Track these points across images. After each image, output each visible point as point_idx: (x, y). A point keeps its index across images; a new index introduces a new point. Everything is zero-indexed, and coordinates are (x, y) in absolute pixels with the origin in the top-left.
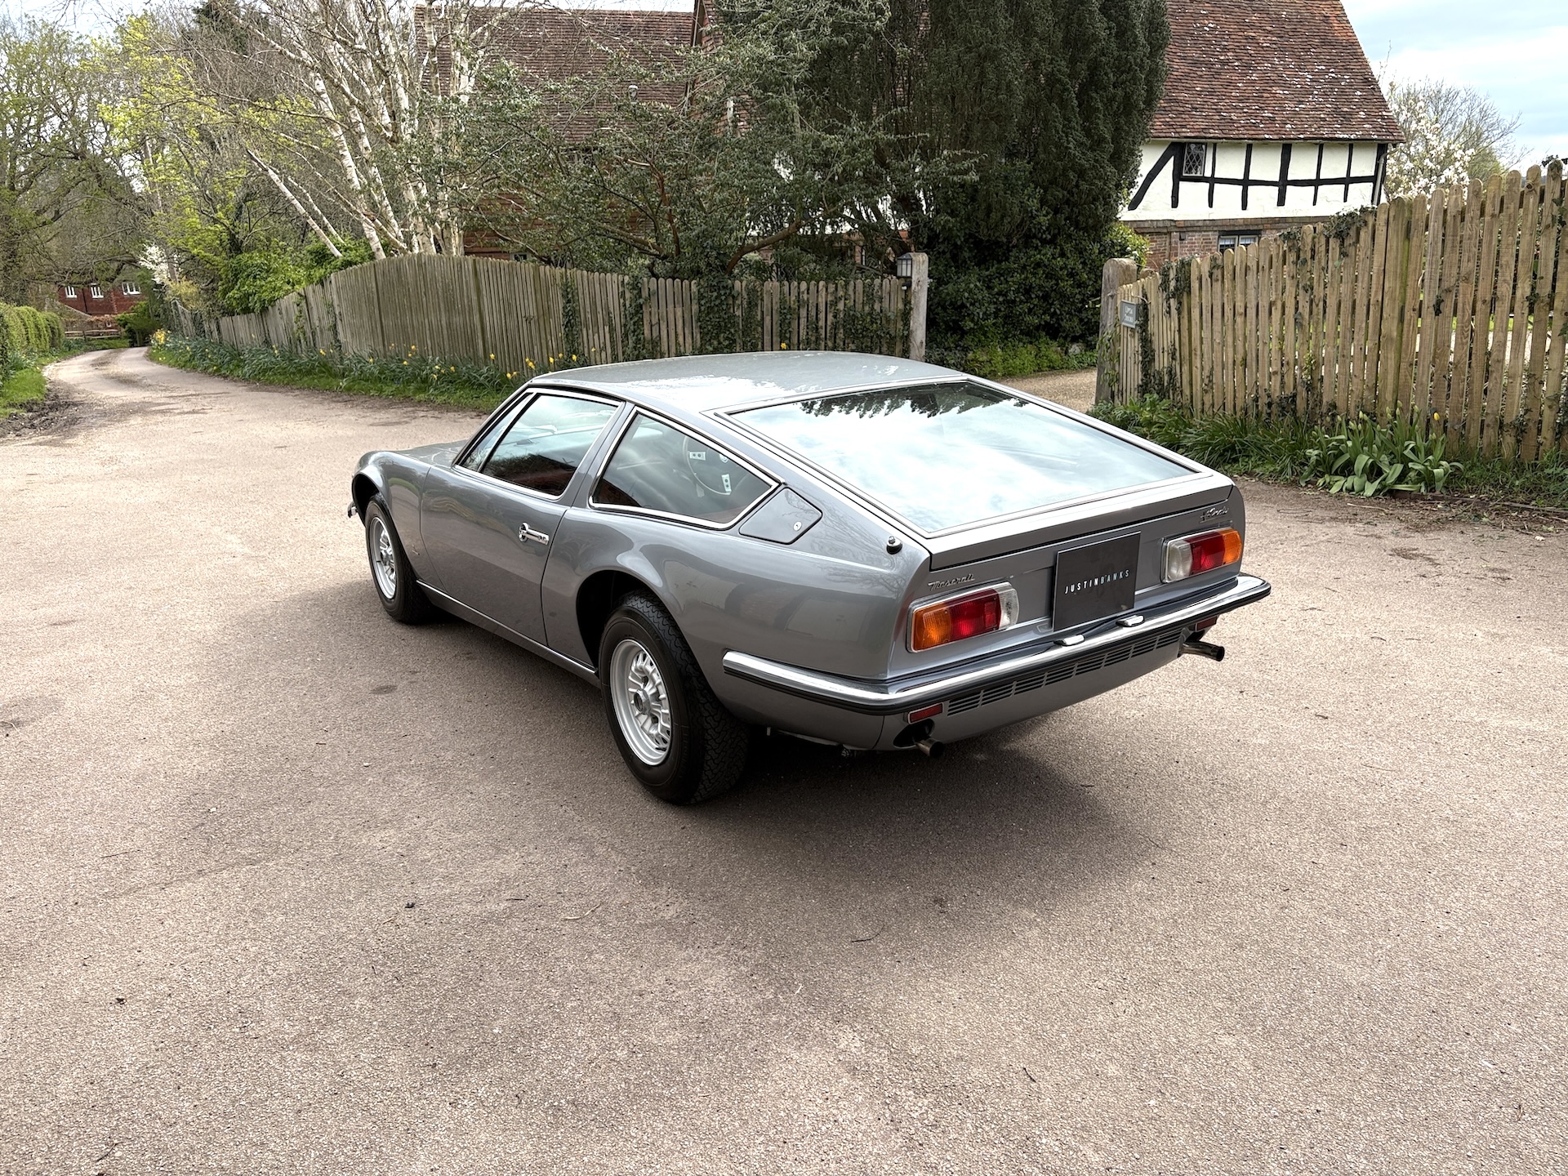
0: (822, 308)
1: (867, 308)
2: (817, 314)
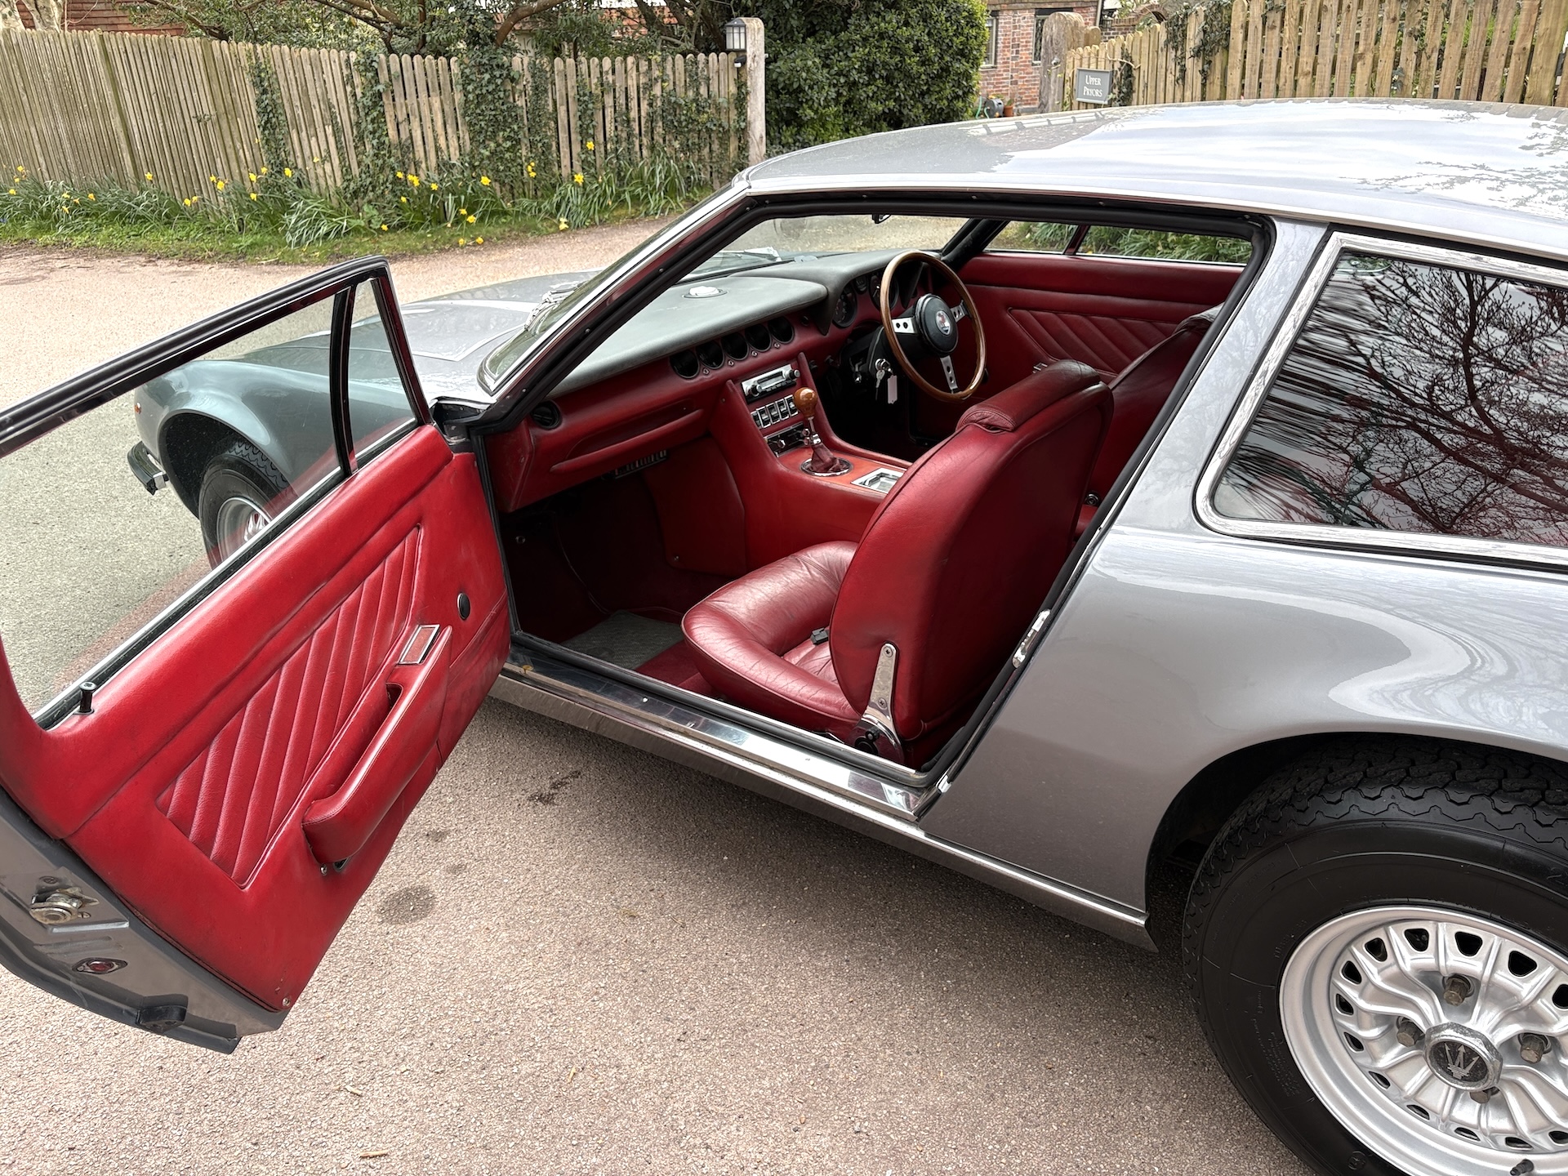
0: (633, 93)
1: (691, 94)
2: (627, 105)
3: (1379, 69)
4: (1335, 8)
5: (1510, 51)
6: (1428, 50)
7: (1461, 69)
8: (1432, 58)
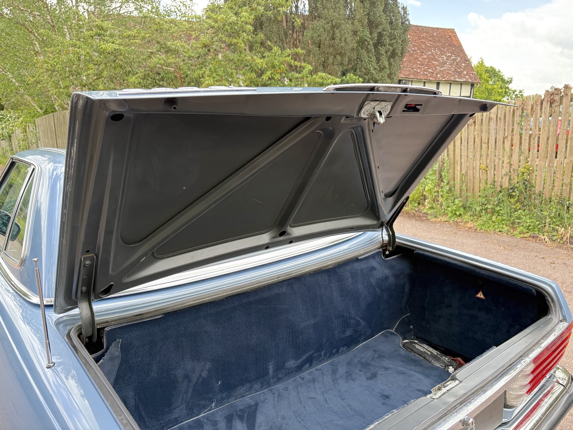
3: (514, 142)
4: (495, 118)
5: (567, 137)
6: (533, 136)
7: (547, 143)
8: (535, 139)
